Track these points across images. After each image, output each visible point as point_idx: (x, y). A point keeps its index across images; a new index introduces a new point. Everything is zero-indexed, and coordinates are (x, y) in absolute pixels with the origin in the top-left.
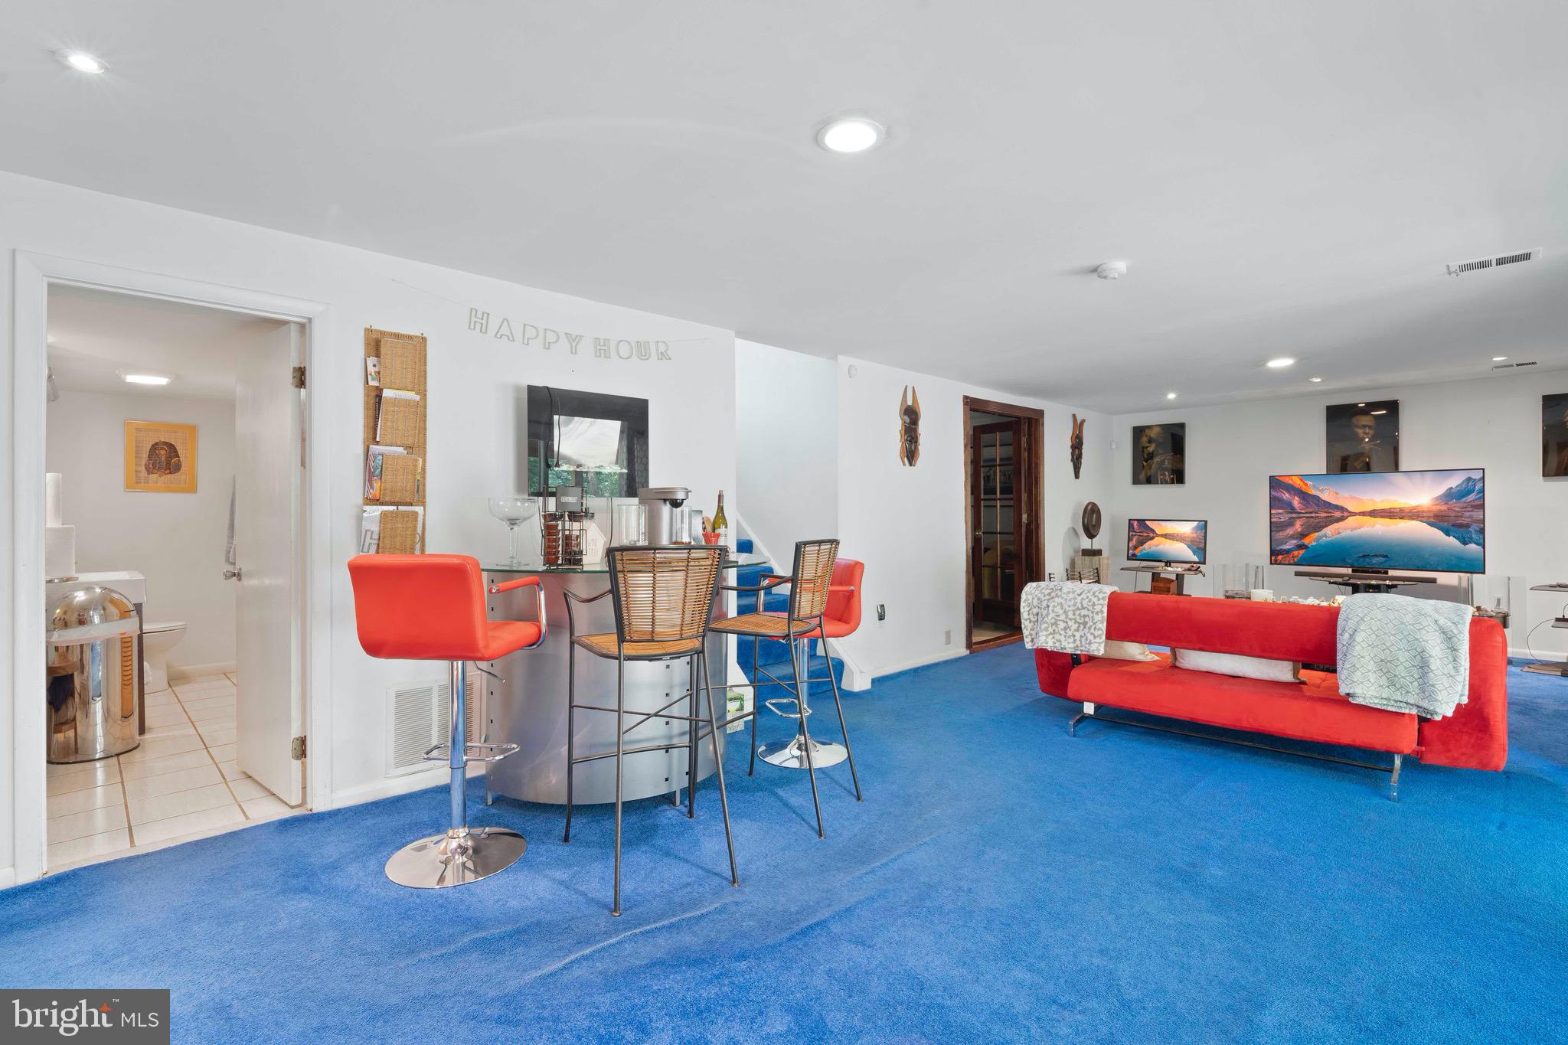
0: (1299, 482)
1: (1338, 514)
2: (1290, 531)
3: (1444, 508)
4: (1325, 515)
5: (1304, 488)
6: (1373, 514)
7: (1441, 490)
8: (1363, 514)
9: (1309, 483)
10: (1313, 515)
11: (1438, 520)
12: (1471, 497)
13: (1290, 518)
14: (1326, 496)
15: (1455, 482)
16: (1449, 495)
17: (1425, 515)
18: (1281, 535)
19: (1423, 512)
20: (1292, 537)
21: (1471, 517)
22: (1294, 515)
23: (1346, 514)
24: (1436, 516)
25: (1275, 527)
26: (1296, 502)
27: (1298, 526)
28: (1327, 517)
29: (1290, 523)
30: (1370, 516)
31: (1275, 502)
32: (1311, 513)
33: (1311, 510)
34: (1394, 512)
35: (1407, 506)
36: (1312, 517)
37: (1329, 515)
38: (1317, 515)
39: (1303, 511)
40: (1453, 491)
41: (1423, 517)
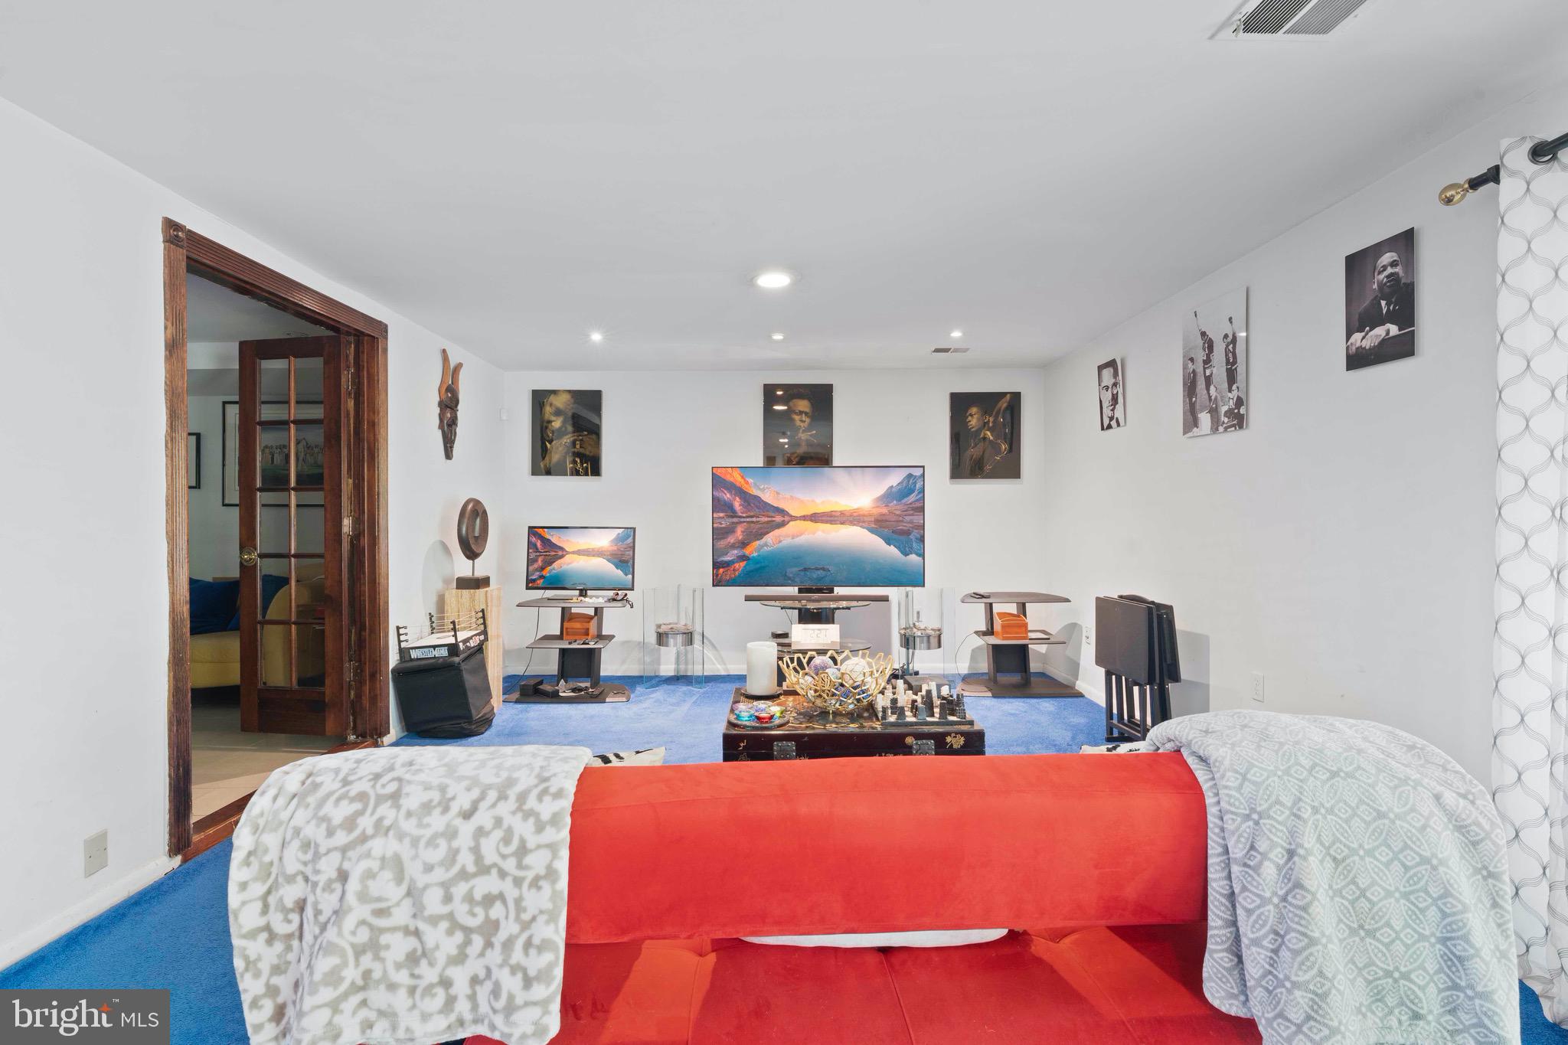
0: (739, 479)
1: (778, 519)
2: (731, 539)
3: (885, 511)
4: (766, 519)
5: (745, 487)
6: (815, 518)
7: (881, 490)
8: (804, 518)
9: (750, 480)
10: (754, 519)
11: (880, 525)
12: (912, 498)
13: (733, 523)
14: (768, 497)
15: (895, 479)
16: (889, 496)
17: (866, 519)
18: (722, 544)
19: (864, 516)
20: (733, 546)
21: (911, 522)
22: (735, 520)
23: (787, 518)
24: (877, 521)
25: (718, 534)
26: (737, 504)
27: (739, 533)
28: (768, 522)
29: (730, 530)
30: (811, 521)
31: (718, 505)
32: (752, 517)
33: (752, 514)
34: (835, 516)
35: (848, 509)
36: (752, 522)
37: (770, 519)
38: (758, 519)
39: (744, 515)
40: (894, 490)
41: (864, 522)
